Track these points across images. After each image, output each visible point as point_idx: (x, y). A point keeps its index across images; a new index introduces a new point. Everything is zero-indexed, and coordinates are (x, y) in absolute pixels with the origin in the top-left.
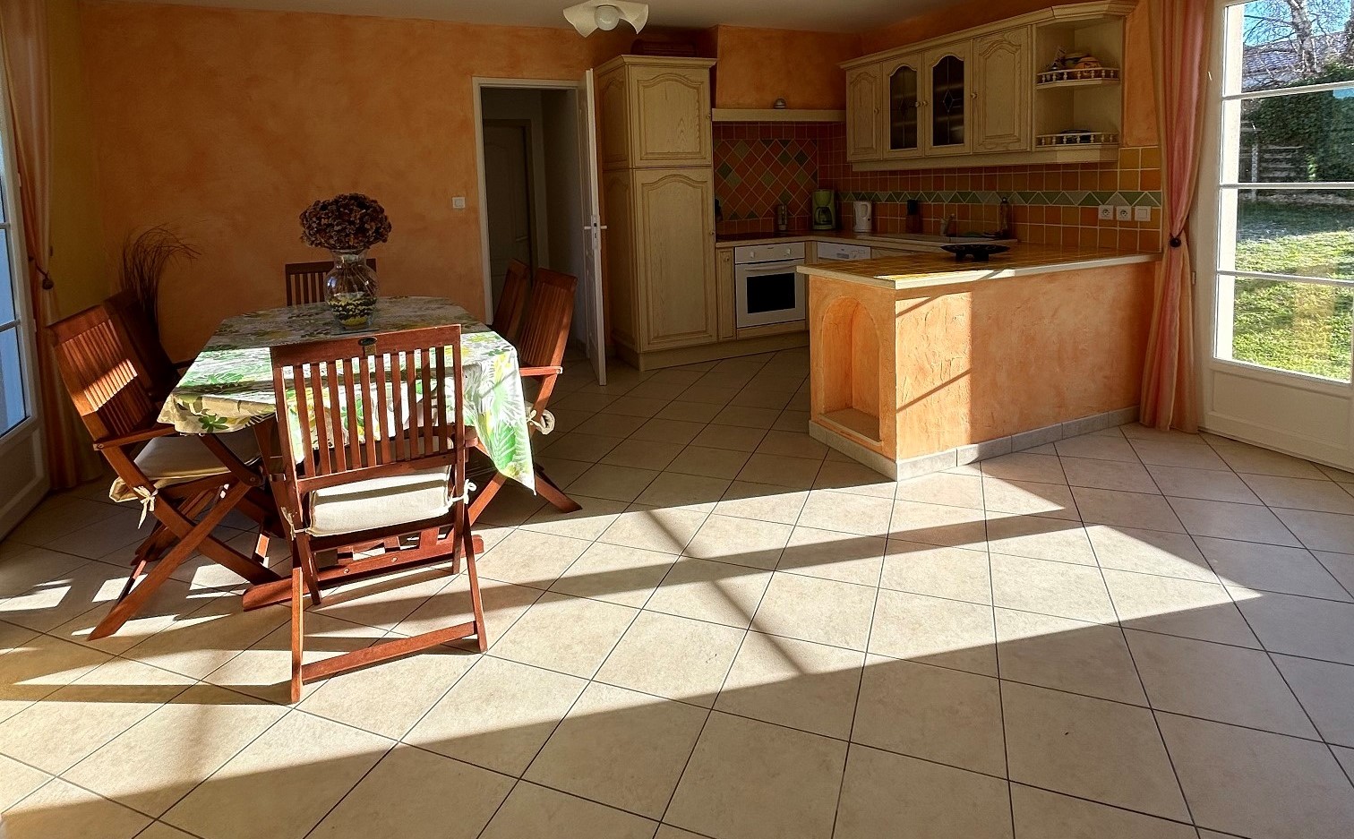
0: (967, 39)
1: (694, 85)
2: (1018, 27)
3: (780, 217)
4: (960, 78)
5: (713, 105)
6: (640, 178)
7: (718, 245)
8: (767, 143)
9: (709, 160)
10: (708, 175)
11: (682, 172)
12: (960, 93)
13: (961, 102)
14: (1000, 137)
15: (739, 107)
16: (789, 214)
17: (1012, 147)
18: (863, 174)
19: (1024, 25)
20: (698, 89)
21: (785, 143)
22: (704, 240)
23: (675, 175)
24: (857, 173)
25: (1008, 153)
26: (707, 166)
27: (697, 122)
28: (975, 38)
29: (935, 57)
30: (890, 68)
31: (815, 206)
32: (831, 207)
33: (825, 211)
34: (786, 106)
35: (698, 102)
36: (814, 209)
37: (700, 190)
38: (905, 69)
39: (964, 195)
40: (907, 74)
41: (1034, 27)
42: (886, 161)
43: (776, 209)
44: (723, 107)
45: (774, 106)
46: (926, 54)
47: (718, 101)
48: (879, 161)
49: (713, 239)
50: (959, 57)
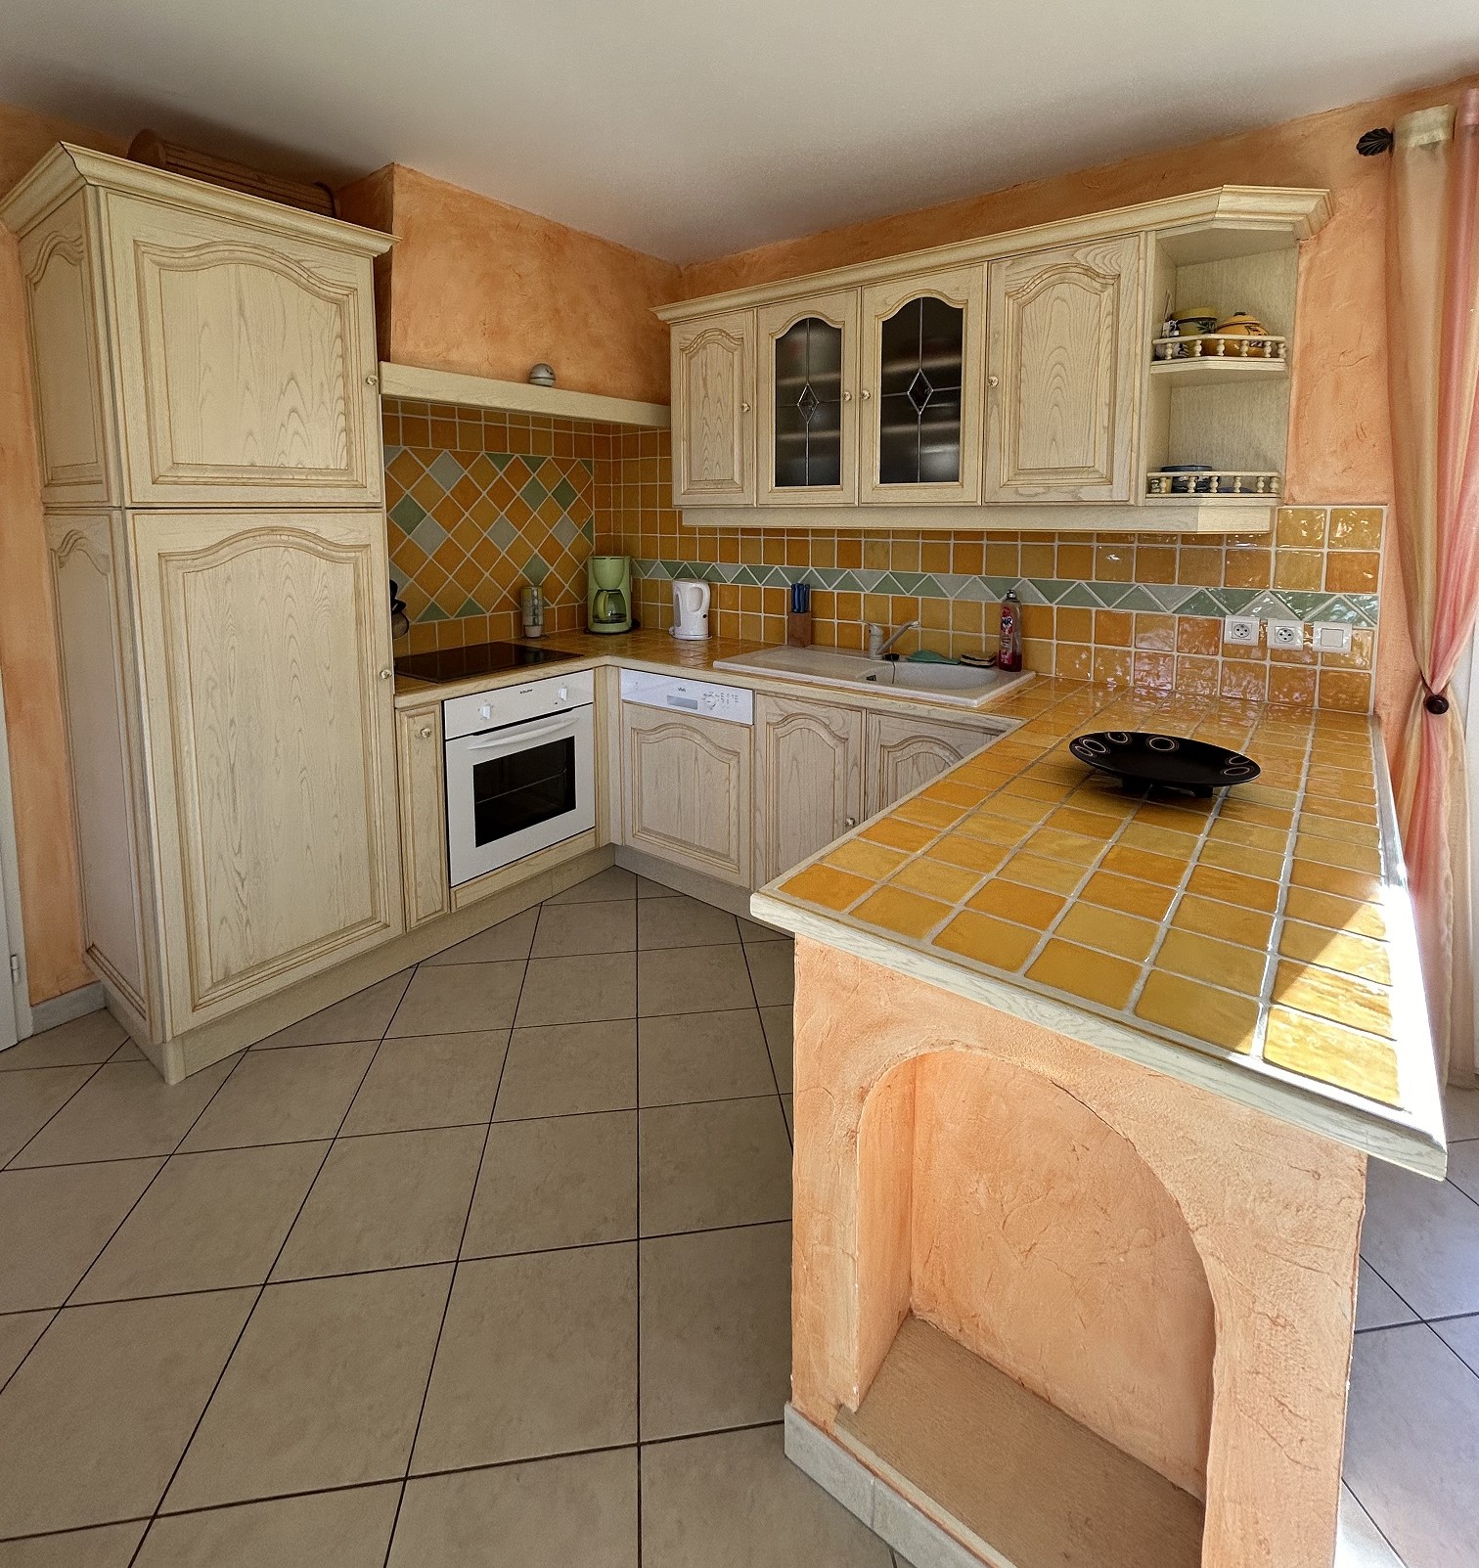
0: (971, 262)
1: (333, 292)
2: (1111, 237)
3: (529, 611)
4: (955, 346)
5: (383, 354)
6: (149, 537)
7: (404, 701)
8: (501, 461)
9: (375, 489)
10: (373, 529)
11: (296, 520)
12: (954, 376)
13: (955, 397)
14: (1056, 471)
15: (448, 366)
16: (545, 604)
17: (1086, 494)
18: (703, 530)
19: (1133, 232)
20: (339, 304)
21: (534, 464)
22: (363, 695)
23: (273, 530)
24: (692, 530)
25: (1076, 505)
26: (372, 507)
27: (339, 391)
28: (992, 260)
29: (891, 299)
30: (779, 320)
31: (593, 588)
32: (625, 589)
33: (615, 595)
34: (555, 382)
35: (341, 337)
36: (592, 593)
37: (349, 569)
38: (815, 323)
39: (909, 581)
40: (816, 337)
41: (1152, 237)
42: (763, 508)
43: (519, 594)
44: (412, 362)
45: (530, 378)
46: (867, 293)
47: (395, 346)
48: (747, 508)
49: (389, 686)
50: (952, 296)
